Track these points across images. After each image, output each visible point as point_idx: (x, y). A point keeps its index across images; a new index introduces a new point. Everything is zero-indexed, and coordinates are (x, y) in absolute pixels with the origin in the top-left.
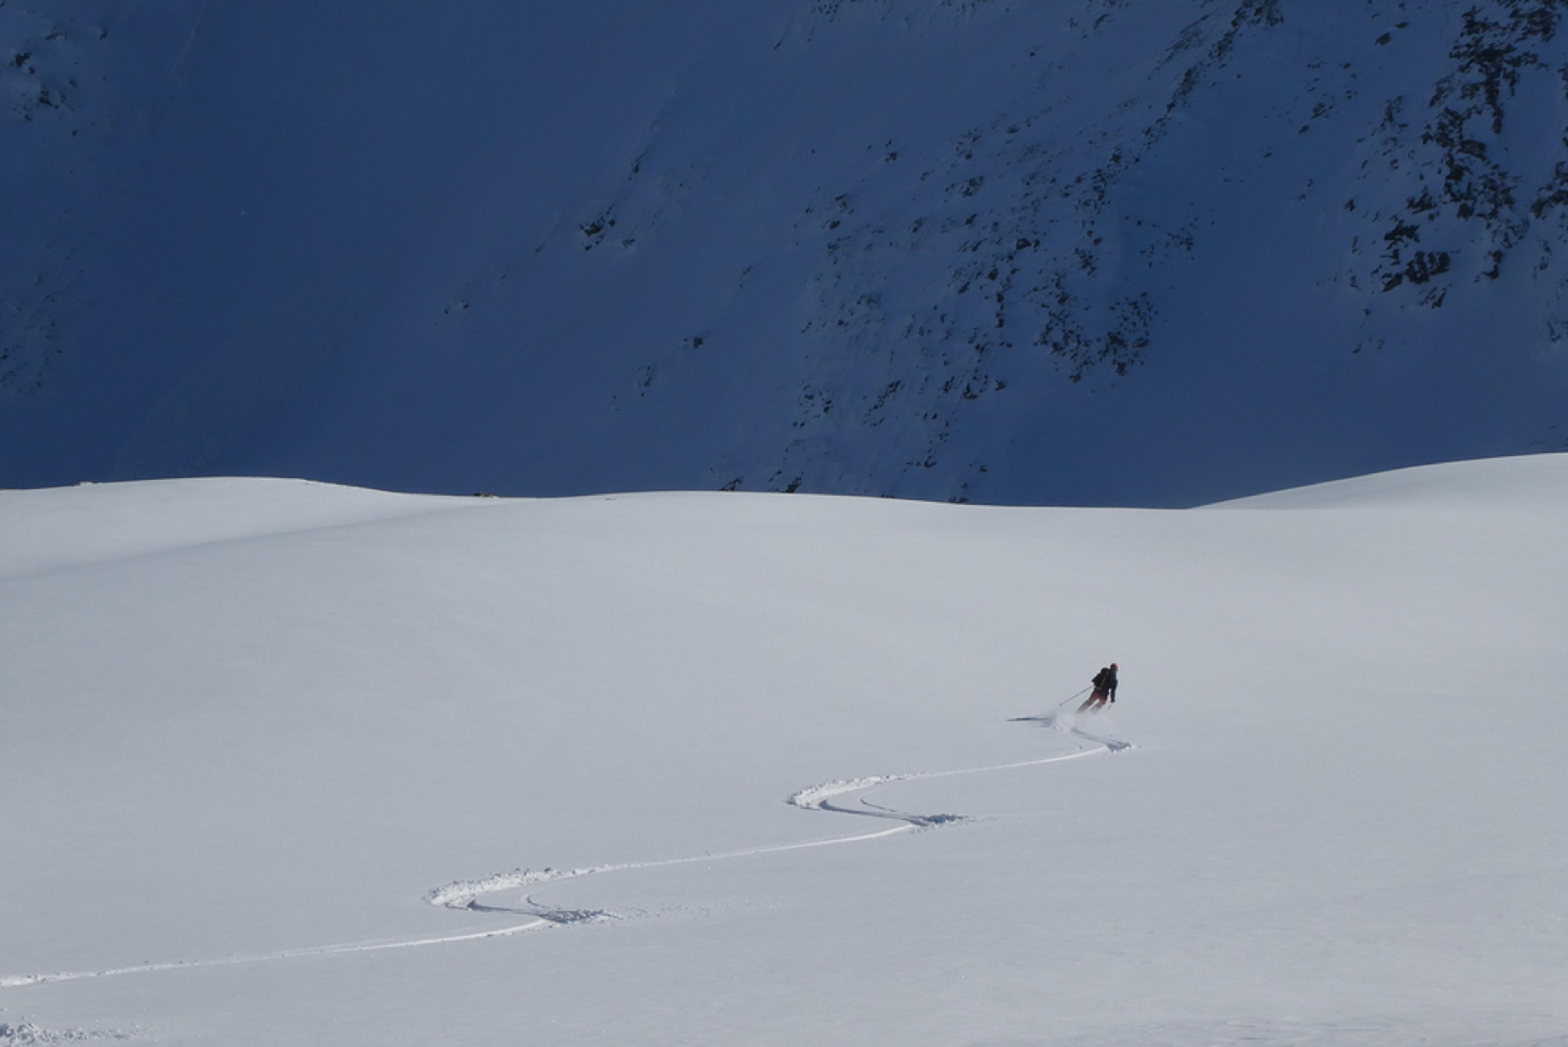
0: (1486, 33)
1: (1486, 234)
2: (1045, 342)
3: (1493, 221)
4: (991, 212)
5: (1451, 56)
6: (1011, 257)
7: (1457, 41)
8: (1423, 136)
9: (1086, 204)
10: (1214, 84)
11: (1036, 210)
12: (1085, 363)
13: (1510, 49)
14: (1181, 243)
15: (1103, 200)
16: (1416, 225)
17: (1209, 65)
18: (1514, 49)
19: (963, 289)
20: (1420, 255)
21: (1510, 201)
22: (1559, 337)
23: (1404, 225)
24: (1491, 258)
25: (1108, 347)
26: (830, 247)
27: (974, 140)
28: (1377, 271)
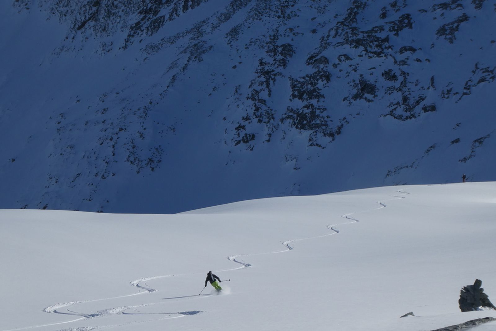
0: (266, 65)
1: (266, 128)
2: (128, 161)
3: (268, 124)
4: (111, 119)
5: (255, 73)
6: (117, 134)
7: (257, 68)
8: (247, 97)
9: (141, 117)
10: (182, 80)
11: (125, 119)
12: (141, 167)
13: (273, 71)
14: (172, 130)
15: (147, 116)
16: (245, 125)
17: (180, 74)
18: (275, 71)
19: (101, 144)
20: (246, 134)
21: (273, 118)
22: (288, 160)
23: (241, 125)
24: (268, 136)
25: (148, 162)
26: (58, 130)
27: (105, 96)
28: (233, 139)
